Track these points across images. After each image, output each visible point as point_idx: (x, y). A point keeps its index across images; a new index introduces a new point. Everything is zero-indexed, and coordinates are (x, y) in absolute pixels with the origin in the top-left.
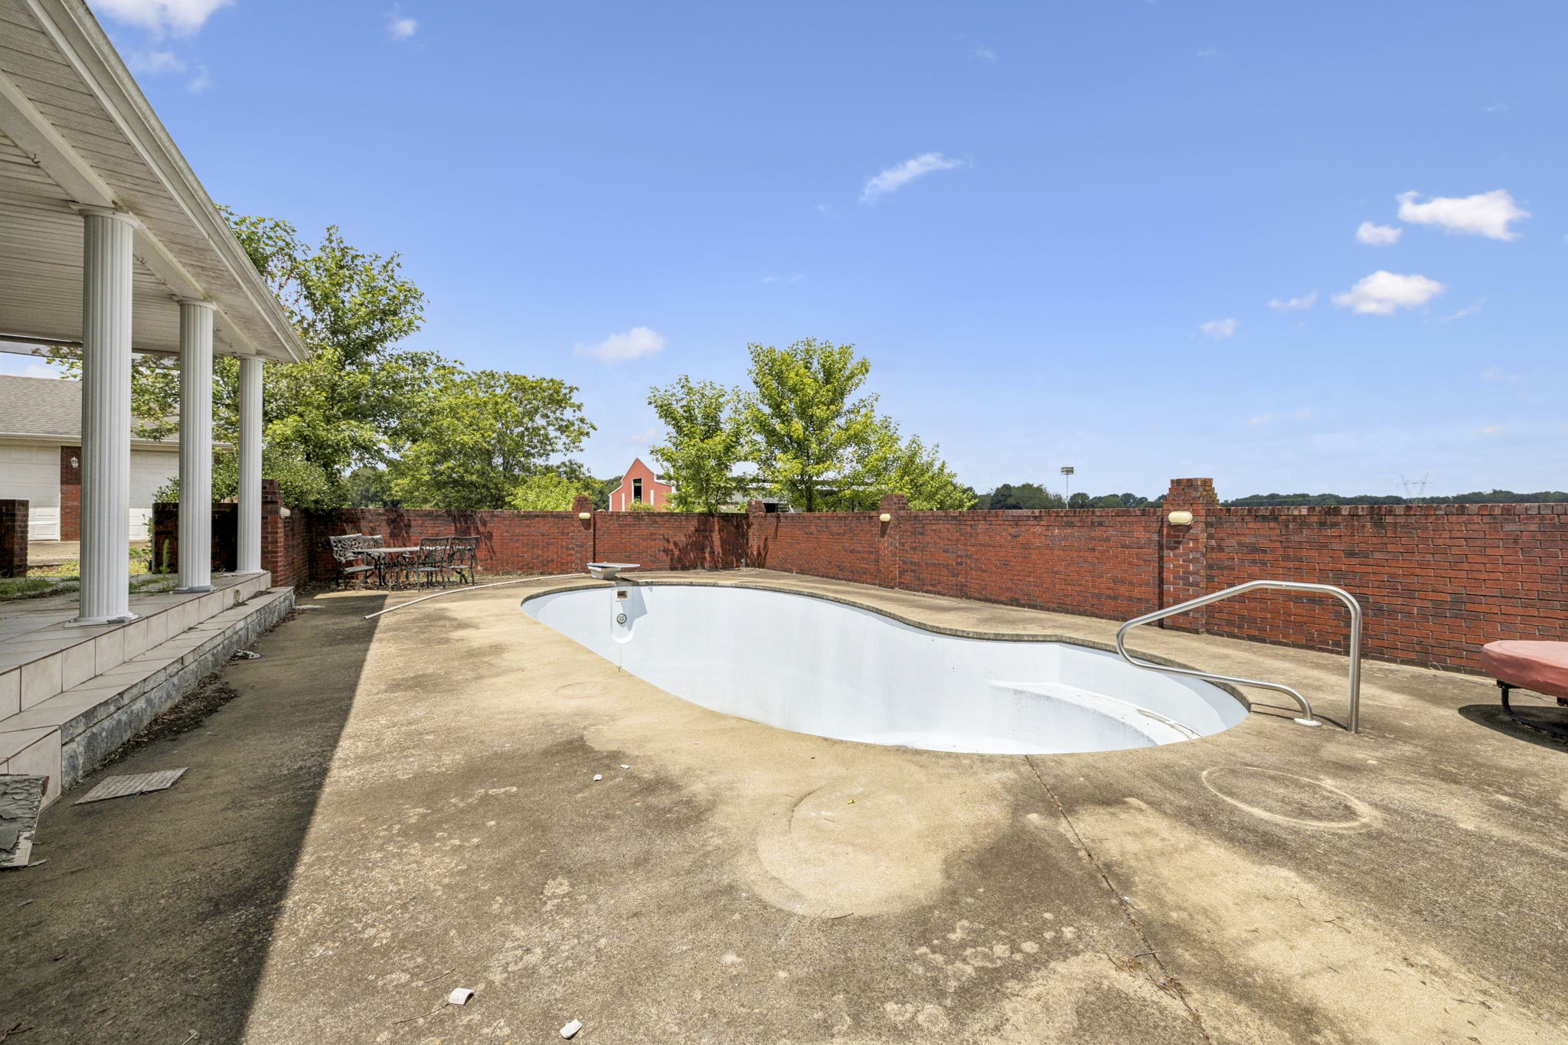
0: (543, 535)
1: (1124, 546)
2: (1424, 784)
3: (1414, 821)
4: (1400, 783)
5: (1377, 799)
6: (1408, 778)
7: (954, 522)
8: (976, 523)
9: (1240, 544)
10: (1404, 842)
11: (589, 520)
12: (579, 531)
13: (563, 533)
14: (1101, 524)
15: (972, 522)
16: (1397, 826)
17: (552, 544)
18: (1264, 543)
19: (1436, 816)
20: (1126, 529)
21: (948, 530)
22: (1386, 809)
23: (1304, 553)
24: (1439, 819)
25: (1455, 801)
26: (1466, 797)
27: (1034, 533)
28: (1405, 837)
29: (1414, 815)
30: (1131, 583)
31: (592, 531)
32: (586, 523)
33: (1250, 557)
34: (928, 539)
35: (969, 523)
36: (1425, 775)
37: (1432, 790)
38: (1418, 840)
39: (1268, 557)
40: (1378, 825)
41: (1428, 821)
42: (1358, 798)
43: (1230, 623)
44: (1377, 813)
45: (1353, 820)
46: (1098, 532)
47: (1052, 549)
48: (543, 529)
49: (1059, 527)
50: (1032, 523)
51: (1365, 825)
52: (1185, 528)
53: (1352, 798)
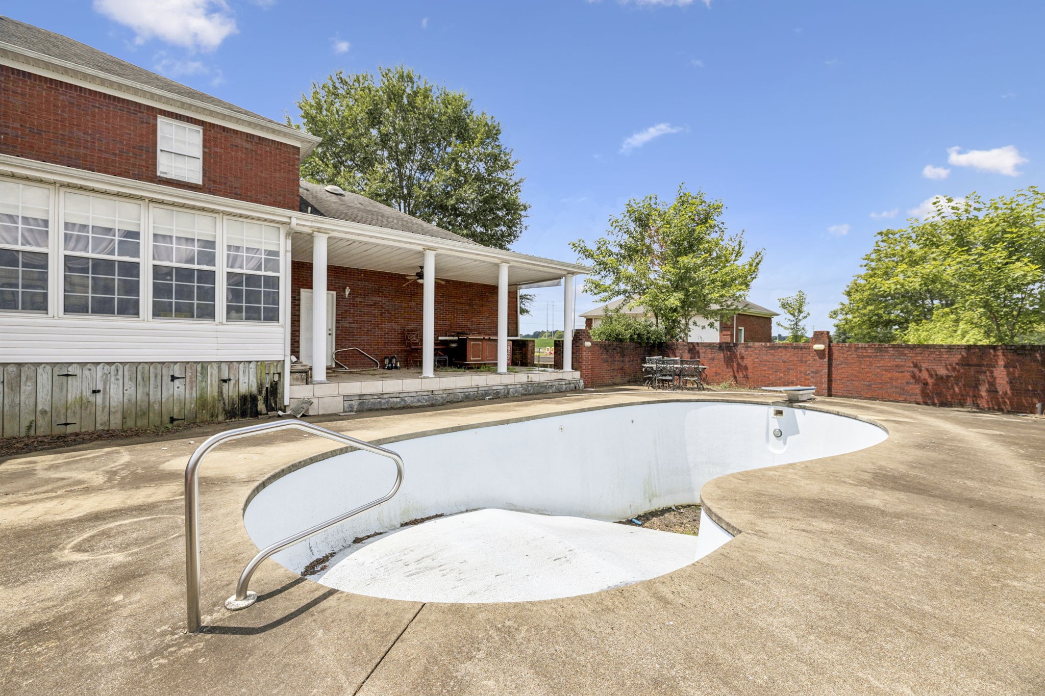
0: (784, 362)
2: (53, 606)
3: (35, 570)
4: (72, 593)
5: (75, 569)
6: (71, 603)
10: (32, 555)
11: (824, 350)
12: (814, 360)
13: (801, 361)
16: (44, 561)
17: (792, 369)
19: (23, 583)
22: (62, 566)
24: (20, 583)
25: (15, 609)
26: (7, 619)
28: (34, 558)
29: (39, 574)
31: (826, 360)
32: (820, 353)
36: (61, 619)
37: (42, 605)
38: (25, 561)
40: (56, 554)
41: (26, 576)
42: (88, 561)
44: (64, 560)
45: (73, 548)
48: (785, 358)
51: (64, 548)
53: (91, 558)
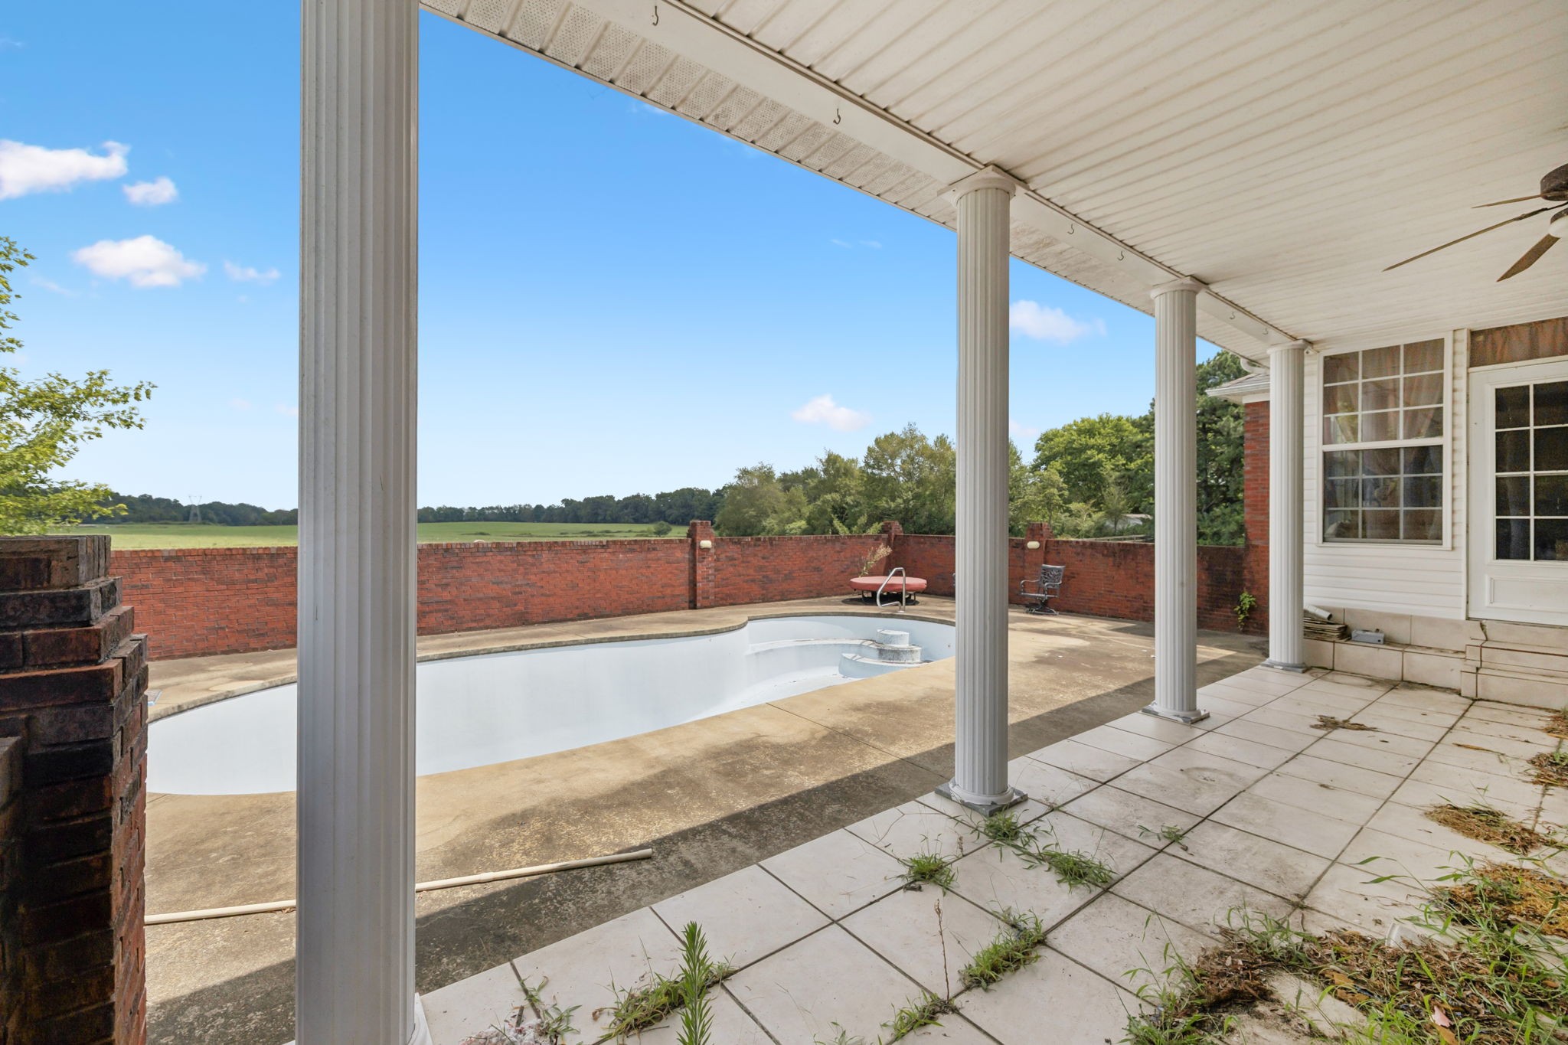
1: (670, 563)
7: (509, 553)
8: (539, 553)
9: (726, 556)
14: (654, 549)
15: (535, 553)
18: (736, 556)
20: (669, 551)
21: (501, 562)
23: (749, 559)
27: (601, 558)
30: (674, 586)
33: (730, 563)
34: (468, 573)
35: (530, 553)
39: (736, 562)
43: (722, 599)
46: (651, 555)
47: (617, 570)
49: (623, 553)
50: (599, 550)
52: (707, 549)
